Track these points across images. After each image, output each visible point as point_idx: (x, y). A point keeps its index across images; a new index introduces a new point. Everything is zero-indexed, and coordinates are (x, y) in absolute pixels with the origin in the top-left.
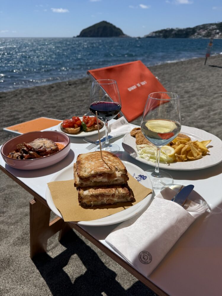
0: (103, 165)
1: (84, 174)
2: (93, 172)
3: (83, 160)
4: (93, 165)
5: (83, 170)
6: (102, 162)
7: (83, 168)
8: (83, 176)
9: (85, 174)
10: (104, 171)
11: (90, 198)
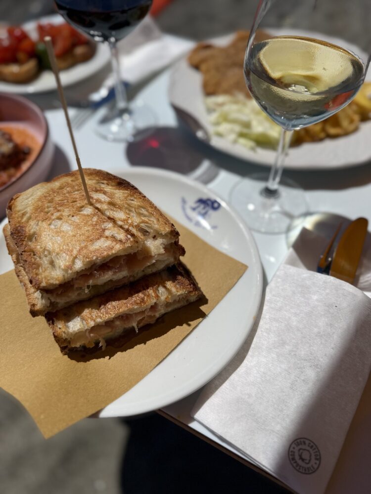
0: (104, 230)
1: (52, 278)
2: (79, 265)
3: (28, 221)
4: (71, 233)
5: (45, 261)
6: (95, 219)
7: (42, 256)
8: (52, 285)
9: (55, 276)
10: (114, 252)
11: (92, 335)
